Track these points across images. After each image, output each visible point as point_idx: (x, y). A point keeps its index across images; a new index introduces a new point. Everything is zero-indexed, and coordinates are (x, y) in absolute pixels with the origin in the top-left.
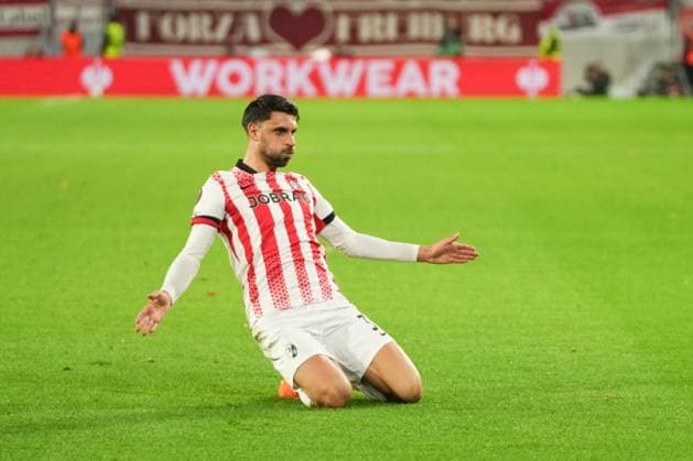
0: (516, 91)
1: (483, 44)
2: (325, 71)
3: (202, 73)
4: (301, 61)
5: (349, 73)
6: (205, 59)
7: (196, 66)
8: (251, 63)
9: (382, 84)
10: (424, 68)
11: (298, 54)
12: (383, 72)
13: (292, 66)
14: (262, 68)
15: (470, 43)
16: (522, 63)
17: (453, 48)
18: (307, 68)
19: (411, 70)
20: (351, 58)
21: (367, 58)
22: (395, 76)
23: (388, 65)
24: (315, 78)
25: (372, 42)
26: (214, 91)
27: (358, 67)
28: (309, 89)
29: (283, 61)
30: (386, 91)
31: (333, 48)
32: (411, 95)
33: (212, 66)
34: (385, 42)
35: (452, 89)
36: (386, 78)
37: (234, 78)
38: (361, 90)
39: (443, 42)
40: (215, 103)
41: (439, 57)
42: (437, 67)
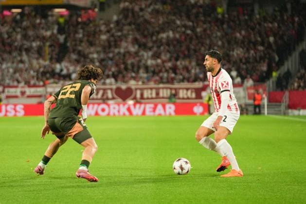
0: (193, 113)
1: (183, 98)
2: (132, 108)
3: (93, 108)
4: (124, 105)
5: (140, 108)
6: (94, 104)
7: (91, 106)
8: (109, 105)
9: (150, 112)
10: (164, 106)
11: (123, 102)
12: (150, 108)
13: (121, 106)
14: (112, 107)
15: (179, 98)
16: (195, 104)
17: (173, 100)
18: (126, 106)
19: (160, 107)
20: (140, 103)
21: (145, 103)
22: (154, 109)
23: (152, 106)
24: (129, 109)
25: (148, 98)
26: (97, 114)
27: (143, 106)
28: (127, 113)
29: (119, 104)
30: (152, 114)
31: (135, 100)
32: (160, 115)
33: (96, 106)
34: (152, 98)
35: (173, 113)
36: (152, 110)
37: (103, 110)
38: (144, 113)
39: (170, 98)
40: (97, 117)
41: (169, 103)
42: (168, 106)
